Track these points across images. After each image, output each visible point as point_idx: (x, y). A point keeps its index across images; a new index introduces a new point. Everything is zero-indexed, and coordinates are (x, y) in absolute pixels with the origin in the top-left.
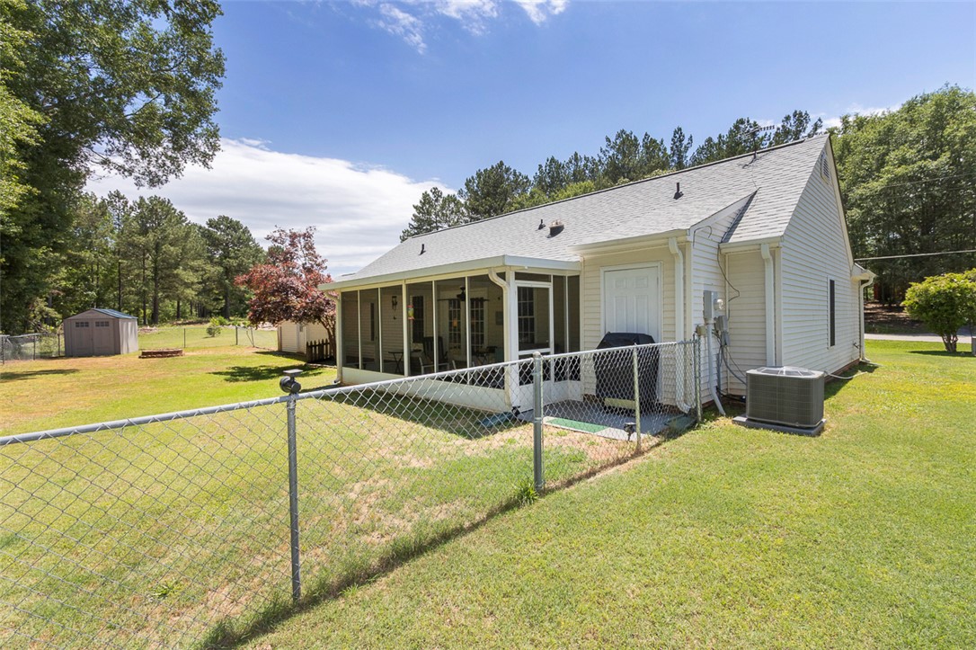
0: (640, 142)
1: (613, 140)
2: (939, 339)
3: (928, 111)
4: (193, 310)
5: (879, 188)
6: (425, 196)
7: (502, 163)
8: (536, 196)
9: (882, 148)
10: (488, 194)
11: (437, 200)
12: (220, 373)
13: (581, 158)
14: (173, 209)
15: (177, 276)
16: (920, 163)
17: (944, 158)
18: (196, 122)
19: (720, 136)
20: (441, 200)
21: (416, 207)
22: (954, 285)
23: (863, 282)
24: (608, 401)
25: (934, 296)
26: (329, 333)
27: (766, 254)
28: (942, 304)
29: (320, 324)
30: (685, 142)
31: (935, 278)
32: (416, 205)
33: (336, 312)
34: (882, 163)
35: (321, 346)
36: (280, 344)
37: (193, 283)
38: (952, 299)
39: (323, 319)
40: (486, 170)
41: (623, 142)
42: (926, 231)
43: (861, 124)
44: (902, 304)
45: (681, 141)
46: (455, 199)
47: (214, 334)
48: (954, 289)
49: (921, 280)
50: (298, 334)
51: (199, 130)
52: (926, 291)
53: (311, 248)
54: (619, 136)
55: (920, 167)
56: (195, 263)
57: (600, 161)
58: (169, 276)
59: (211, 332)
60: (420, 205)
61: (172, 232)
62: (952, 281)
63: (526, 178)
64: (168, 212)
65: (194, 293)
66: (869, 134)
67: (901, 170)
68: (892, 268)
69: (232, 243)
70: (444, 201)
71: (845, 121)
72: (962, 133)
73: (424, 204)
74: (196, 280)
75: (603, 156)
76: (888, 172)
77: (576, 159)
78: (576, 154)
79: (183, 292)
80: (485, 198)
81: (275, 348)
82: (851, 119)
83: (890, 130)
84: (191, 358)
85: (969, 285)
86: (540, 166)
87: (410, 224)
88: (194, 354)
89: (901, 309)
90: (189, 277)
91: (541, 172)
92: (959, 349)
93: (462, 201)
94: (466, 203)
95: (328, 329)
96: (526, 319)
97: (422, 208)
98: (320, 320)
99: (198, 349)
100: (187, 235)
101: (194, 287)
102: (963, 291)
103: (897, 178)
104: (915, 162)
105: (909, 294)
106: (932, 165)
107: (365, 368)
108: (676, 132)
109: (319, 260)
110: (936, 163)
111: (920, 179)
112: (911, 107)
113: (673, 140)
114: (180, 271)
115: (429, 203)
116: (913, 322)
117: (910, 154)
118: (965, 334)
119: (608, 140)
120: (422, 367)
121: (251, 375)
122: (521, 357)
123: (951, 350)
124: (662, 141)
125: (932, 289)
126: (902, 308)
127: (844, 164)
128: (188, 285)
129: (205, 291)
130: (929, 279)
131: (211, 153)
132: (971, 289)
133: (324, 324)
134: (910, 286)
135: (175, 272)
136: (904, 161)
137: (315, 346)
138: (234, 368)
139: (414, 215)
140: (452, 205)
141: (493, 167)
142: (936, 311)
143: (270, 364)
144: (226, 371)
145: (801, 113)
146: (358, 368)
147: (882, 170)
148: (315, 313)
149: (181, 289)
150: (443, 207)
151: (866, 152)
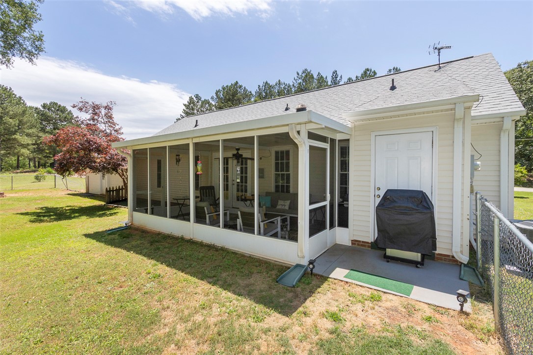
0: (315, 76)
1: (300, 74)
4: (31, 163)
6: (191, 98)
7: (237, 83)
10: (229, 100)
11: (198, 102)
12: (27, 214)
13: (282, 84)
14: (14, 94)
15: (15, 139)
18: (23, 28)
19: (357, 77)
20: (200, 102)
21: (185, 105)
24: (390, 252)
26: (124, 181)
27: (508, 125)
29: (117, 175)
30: (338, 79)
32: (185, 104)
33: (129, 166)
35: (118, 191)
36: (88, 188)
37: (28, 145)
39: (120, 171)
40: (227, 86)
41: (306, 76)
45: (336, 78)
46: (209, 102)
47: (40, 180)
50: (101, 182)
51: (25, 35)
53: (111, 117)
54: (304, 72)
56: (30, 131)
57: (293, 85)
58: (9, 139)
59: (37, 178)
60: (187, 104)
61: (13, 110)
63: (251, 92)
64: (10, 96)
65: (28, 152)
69: (60, 120)
70: (203, 102)
73: (190, 104)
74: (30, 142)
75: (295, 82)
77: (280, 84)
78: (279, 81)
79: (20, 151)
80: (227, 102)
81: (84, 191)
84: (9, 199)
86: (259, 86)
87: (181, 115)
88: (17, 195)
90: (25, 140)
91: (260, 89)
93: (214, 103)
94: (215, 104)
95: (123, 179)
97: (189, 106)
98: (117, 171)
99: (23, 190)
100: (24, 112)
101: (29, 147)
107: (152, 213)
108: (334, 73)
109: (117, 127)
113: (332, 77)
114: (17, 136)
115: (193, 103)
119: (298, 74)
120: (207, 216)
121: (55, 215)
124: (326, 77)
128: (24, 146)
129: (39, 150)
131: (36, 53)
133: (120, 175)
135: (13, 137)
137: (113, 191)
138: (42, 208)
139: (184, 110)
140: (207, 105)
141: (232, 84)
143: (76, 204)
144: (34, 211)
145: (397, 68)
146: (146, 212)
148: (113, 166)
149: (19, 148)
150: (202, 106)
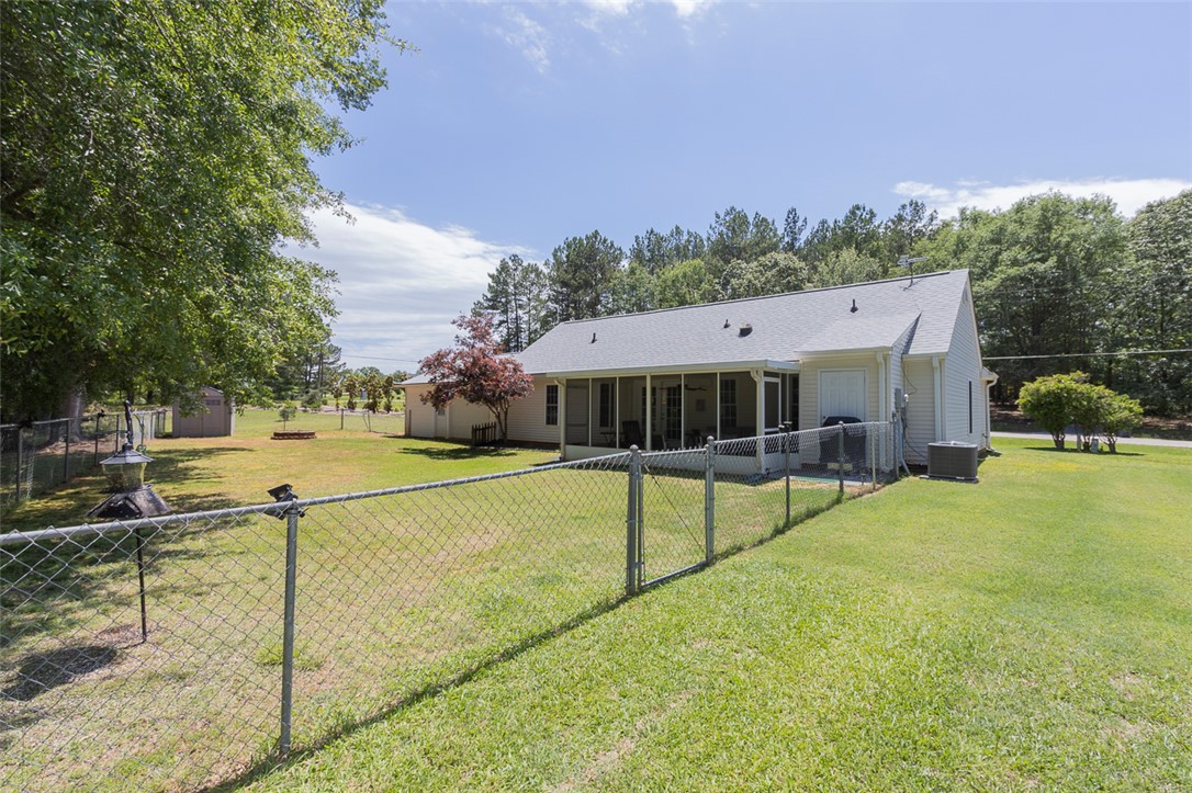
0: (751, 220)
1: (722, 217)
2: (1050, 437)
3: (1036, 214)
5: (993, 288)
6: (503, 263)
7: (597, 233)
8: (638, 272)
9: (995, 248)
11: (516, 270)
13: (683, 232)
16: (1030, 265)
17: (1052, 262)
20: (520, 269)
21: (491, 276)
22: (1062, 386)
23: (989, 382)
25: (1045, 396)
27: (936, 364)
28: (1051, 404)
30: (799, 224)
31: (1045, 378)
32: (491, 273)
34: (995, 262)
38: (1060, 398)
40: (576, 240)
41: (734, 219)
42: (1037, 331)
43: (976, 219)
44: (1016, 402)
45: (795, 222)
46: (538, 269)
48: (1062, 389)
49: (1033, 380)
50: (435, 419)
52: (1038, 390)
54: (728, 213)
55: (1030, 269)
57: (708, 237)
60: (496, 273)
62: (1060, 381)
63: (621, 250)
66: (984, 232)
67: (1013, 271)
68: (1005, 367)
70: (525, 270)
71: (963, 212)
72: (1065, 240)
73: (500, 273)
75: (712, 232)
76: (1001, 271)
77: (678, 233)
78: (677, 227)
82: (968, 212)
83: (1002, 230)
85: (1074, 385)
86: (637, 237)
87: (484, 295)
89: (1015, 408)
91: (638, 245)
92: (1066, 446)
93: (546, 271)
94: (550, 274)
96: (727, 407)
97: (499, 277)
102: (1069, 391)
103: (1010, 278)
104: (1026, 263)
105: (1022, 393)
106: (1041, 267)
108: (790, 213)
110: (1044, 266)
111: (1030, 280)
112: (1019, 209)
113: (786, 220)
115: (507, 271)
116: (1026, 421)
117: (1022, 256)
118: (1071, 433)
119: (717, 216)
122: (767, 433)
123: (1060, 447)
124: (774, 221)
125: (1043, 389)
126: (1017, 406)
127: (959, 260)
130: (1040, 379)
132: (1076, 390)
134: (1023, 385)
136: (1015, 262)
137: (480, 430)
139: (489, 285)
140: (533, 275)
141: (586, 236)
142: (1046, 410)
145: (916, 203)
147: (996, 270)
150: (522, 278)
151: (981, 250)
